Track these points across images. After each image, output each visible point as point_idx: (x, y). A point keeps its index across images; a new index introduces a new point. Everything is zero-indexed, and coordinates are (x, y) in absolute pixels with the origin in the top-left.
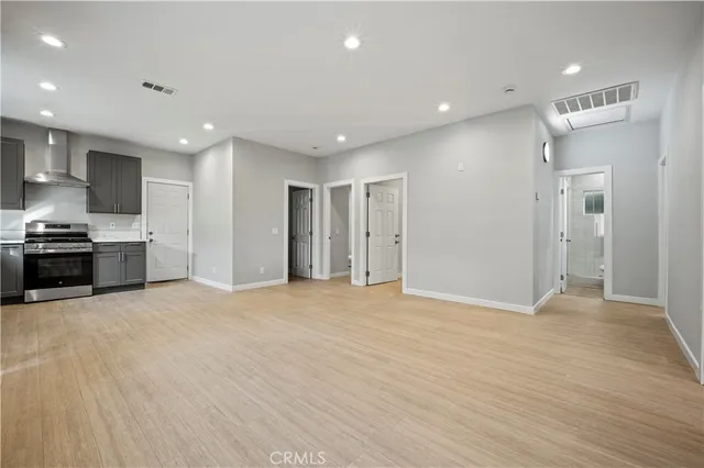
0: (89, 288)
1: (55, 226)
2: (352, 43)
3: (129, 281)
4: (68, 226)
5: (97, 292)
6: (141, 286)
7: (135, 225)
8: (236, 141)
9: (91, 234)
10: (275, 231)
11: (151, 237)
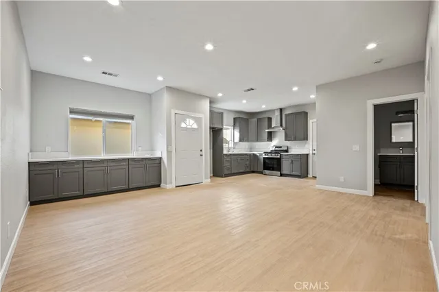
0: (278, 173)
1: (277, 147)
2: (209, 47)
3: (294, 173)
4: (281, 147)
5: (281, 175)
7: (307, 146)
8: (319, 88)
9: (289, 150)
10: (356, 148)
11: (314, 152)
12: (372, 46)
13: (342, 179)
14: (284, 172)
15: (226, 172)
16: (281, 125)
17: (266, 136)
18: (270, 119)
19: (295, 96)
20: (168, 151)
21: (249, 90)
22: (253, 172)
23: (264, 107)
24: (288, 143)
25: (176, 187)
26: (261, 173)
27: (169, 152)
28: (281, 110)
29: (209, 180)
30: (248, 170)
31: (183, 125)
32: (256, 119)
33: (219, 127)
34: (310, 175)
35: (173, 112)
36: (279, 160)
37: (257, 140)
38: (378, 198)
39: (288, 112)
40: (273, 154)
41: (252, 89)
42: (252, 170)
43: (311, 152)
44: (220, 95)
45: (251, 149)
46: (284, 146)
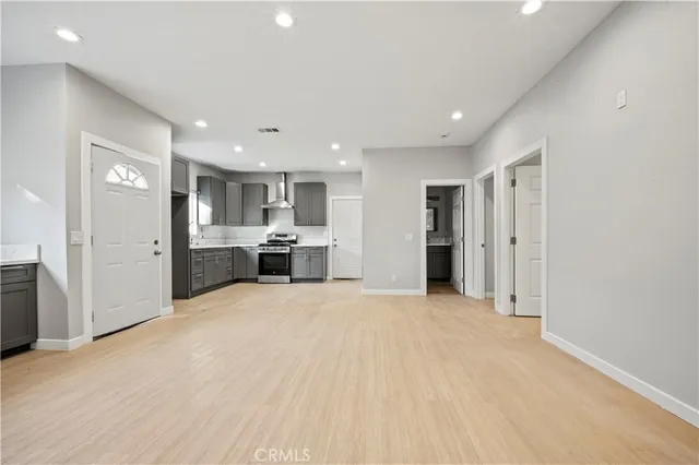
0: (287, 278)
1: (280, 236)
3: (312, 276)
4: (286, 236)
5: (292, 281)
6: (320, 280)
7: (325, 234)
8: (366, 152)
9: (299, 240)
10: (409, 237)
11: (335, 243)
12: (457, 116)
13: (394, 278)
14: (295, 276)
15: (196, 286)
16: (286, 200)
18: (265, 187)
19: (331, 156)
20: (70, 246)
21: (268, 130)
23: (263, 166)
24: (298, 230)
25: (95, 338)
26: (255, 281)
27: (73, 249)
28: (286, 175)
29: (171, 309)
30: (230, 278)
31: (112, 178)
32: (240, 185)
33: (184, 192)
34: (330, 277)
35: (86, 138)
36: (288, 258)
37: (243, 223)
38: (434, 297)
39: (298, 179)
40: (279, 247)
41: (276, 130)
43: (331, 244)
44: (201, 124)
45: (226, 238)
46: (292, 235)
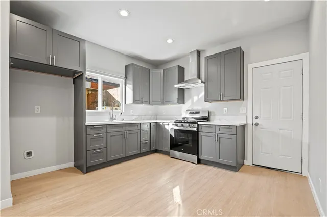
5: (200, 162)
7: (242, 110)
9: (211, 117)
11: (256, 121)
14: (202, 157)
16: (199, 77)
17: (175, 96)
18: (181, 70)
22: (156, 151)
24: (209, 106)
26: (167, 154)
28: (199, 53)
32: (162, 71)
34: (249, 162)
36: (195, 135)
37: (163, 102)
39: (210, 52)
40: (186, 125)
42: (153, 148)
43: (250, 122)
46: (204, 111)
